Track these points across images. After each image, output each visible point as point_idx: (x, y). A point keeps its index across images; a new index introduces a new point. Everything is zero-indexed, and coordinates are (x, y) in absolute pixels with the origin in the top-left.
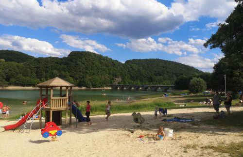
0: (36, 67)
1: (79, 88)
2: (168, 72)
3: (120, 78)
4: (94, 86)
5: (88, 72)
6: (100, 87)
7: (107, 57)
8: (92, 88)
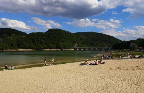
0: (32, 38)
1: (57, 50)
2: (99, 40)
3: (77, 44)
4: (65, 48)
5: (60, 40)
6: (67, 49)
7: (69, 32)
8: (64, 50)
